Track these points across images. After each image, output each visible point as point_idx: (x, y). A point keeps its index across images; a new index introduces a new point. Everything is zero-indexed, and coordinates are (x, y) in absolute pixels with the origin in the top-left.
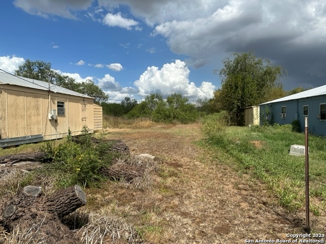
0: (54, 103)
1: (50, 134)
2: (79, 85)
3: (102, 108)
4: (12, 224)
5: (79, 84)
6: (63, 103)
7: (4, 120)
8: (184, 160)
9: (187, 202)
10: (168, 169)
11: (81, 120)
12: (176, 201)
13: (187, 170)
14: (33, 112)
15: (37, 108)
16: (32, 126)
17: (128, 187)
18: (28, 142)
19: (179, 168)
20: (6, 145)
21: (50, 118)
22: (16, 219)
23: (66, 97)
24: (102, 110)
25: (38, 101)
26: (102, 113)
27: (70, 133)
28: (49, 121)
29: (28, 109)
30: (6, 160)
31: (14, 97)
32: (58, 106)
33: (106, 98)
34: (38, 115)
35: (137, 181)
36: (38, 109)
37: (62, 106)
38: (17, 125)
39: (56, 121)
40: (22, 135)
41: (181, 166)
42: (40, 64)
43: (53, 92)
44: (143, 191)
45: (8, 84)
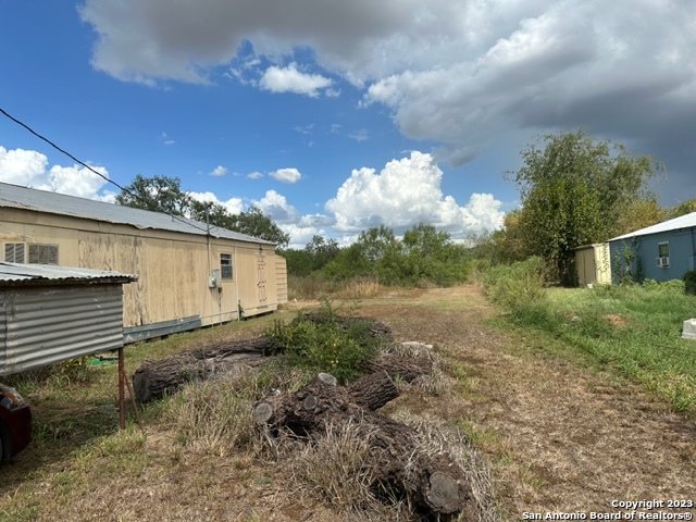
0: (216, 258)
1: (211, 313)
2: (234, 219)
3: (284, 261)
4: (317, 419)
5: (234, 216)
6: (228, 256)
7: (146, 291)
8: (481, 352)
9: (517, 409)
10: (461, 367)
11: (256, 287)
12: (498, 409)
13: (495, 368)
14: (185, 274)
15: (191, 267)
16: (185, 301)
17: (411, 389)
18: (179, 329)
19: (481, 365)
20: (148, 335)
21: (212, 286)
22: (320, 412)
23: (232, 244)
24: (285, 266)
25: (192, 255)
26: (285, 271)
27: (241, 312)
28: (209, 291)
29: (179, 270)
30: (214, 352)
31: (158, 250)
32: (223, 262)
33: (285, 240)
34: (193, 280)
35: (425, 381)
36: (193, 269)
37: (227, 262)
38: (163, 300)
39: (220, 290)
40: (171, 318)
41: (481, 361)
42: (160, 182)
43: (214, 237)
44: (437, 395)
45: (150, 229)
